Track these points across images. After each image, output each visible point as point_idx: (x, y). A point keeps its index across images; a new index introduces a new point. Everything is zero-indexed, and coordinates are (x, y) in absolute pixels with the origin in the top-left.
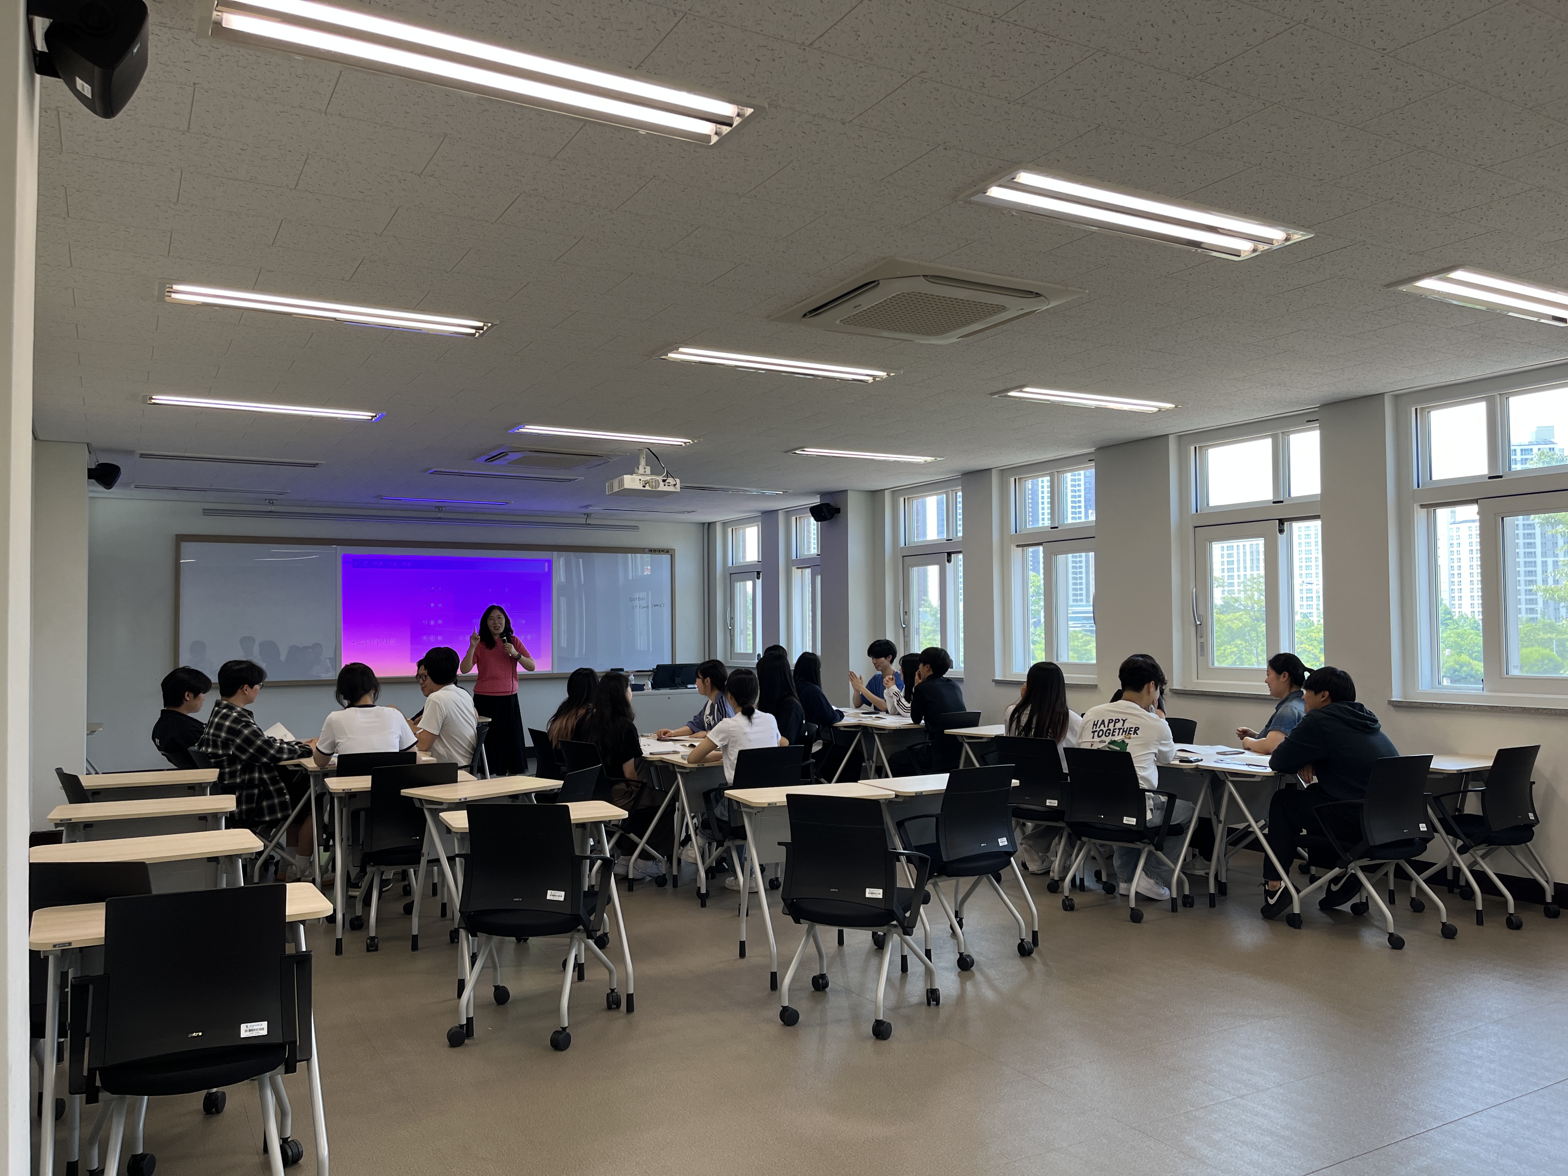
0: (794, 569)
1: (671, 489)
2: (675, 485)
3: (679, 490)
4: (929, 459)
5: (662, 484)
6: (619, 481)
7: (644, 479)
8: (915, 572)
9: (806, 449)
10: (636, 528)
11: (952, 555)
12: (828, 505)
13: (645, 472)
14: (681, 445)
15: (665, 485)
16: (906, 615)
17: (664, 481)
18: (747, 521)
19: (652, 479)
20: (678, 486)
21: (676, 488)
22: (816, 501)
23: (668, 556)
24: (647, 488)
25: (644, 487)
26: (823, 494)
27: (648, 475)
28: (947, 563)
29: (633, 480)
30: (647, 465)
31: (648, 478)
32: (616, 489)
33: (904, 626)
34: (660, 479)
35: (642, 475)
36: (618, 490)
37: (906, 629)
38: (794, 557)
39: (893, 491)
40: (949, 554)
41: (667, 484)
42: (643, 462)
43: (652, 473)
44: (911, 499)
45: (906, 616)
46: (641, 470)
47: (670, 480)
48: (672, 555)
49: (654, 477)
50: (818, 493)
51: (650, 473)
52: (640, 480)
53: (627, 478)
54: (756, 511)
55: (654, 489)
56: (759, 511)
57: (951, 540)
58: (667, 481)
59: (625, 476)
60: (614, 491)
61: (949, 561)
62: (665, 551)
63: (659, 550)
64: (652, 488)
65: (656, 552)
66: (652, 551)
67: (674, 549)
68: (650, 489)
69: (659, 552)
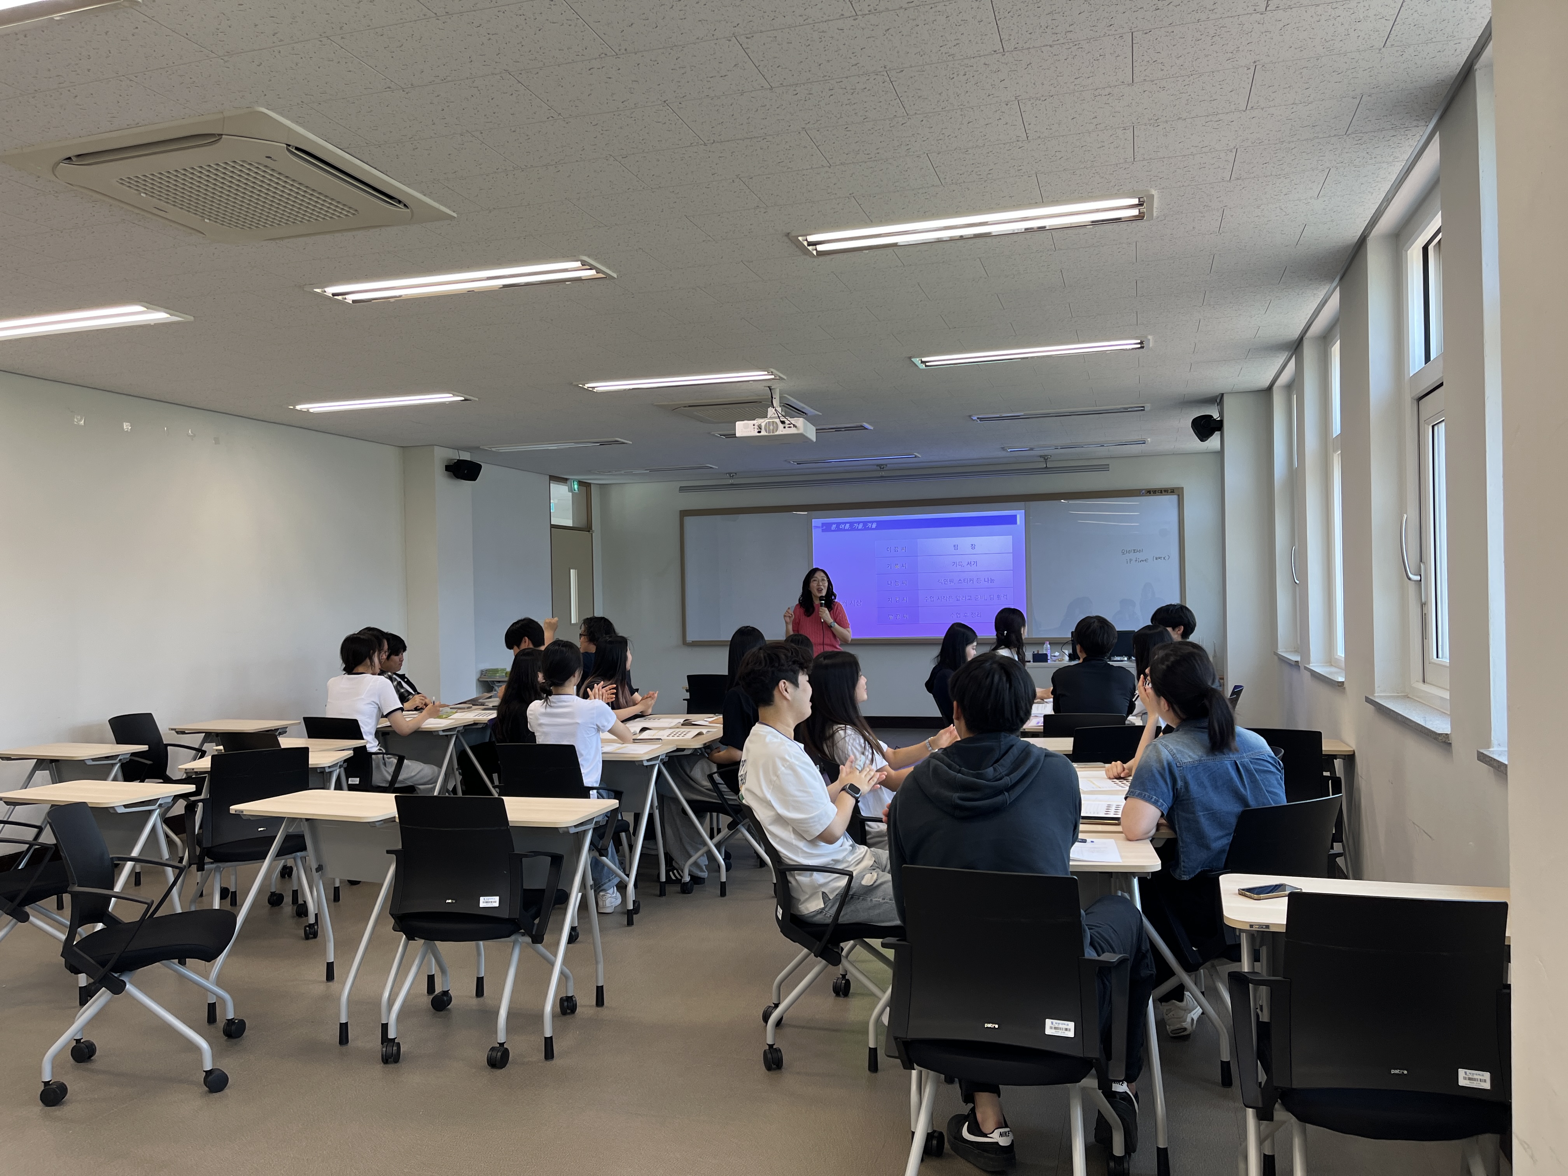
5: (781, 426)
17: (783, 422)
19: (769, 422)
23: (1175, 497)
24: (763, 433)
25: (759, 432)
30: (779, 406)
31: (765, 421)
34: (778, 420)
41: (787, 426)
42: (776, 403)
48: (1179, 495)
49: (773, 420)
52: (758, 425)
53: (739, 425)
55: (771, 434)
58: (787, 422)
59: (737, 423)
62: (1169, 491)
63: (1161, 491)
64: (769, 432)
65: (1157, 494)
66: (1152, 493)
67: (1183, 488)
68: (767, 434)
69: (1161, 492)
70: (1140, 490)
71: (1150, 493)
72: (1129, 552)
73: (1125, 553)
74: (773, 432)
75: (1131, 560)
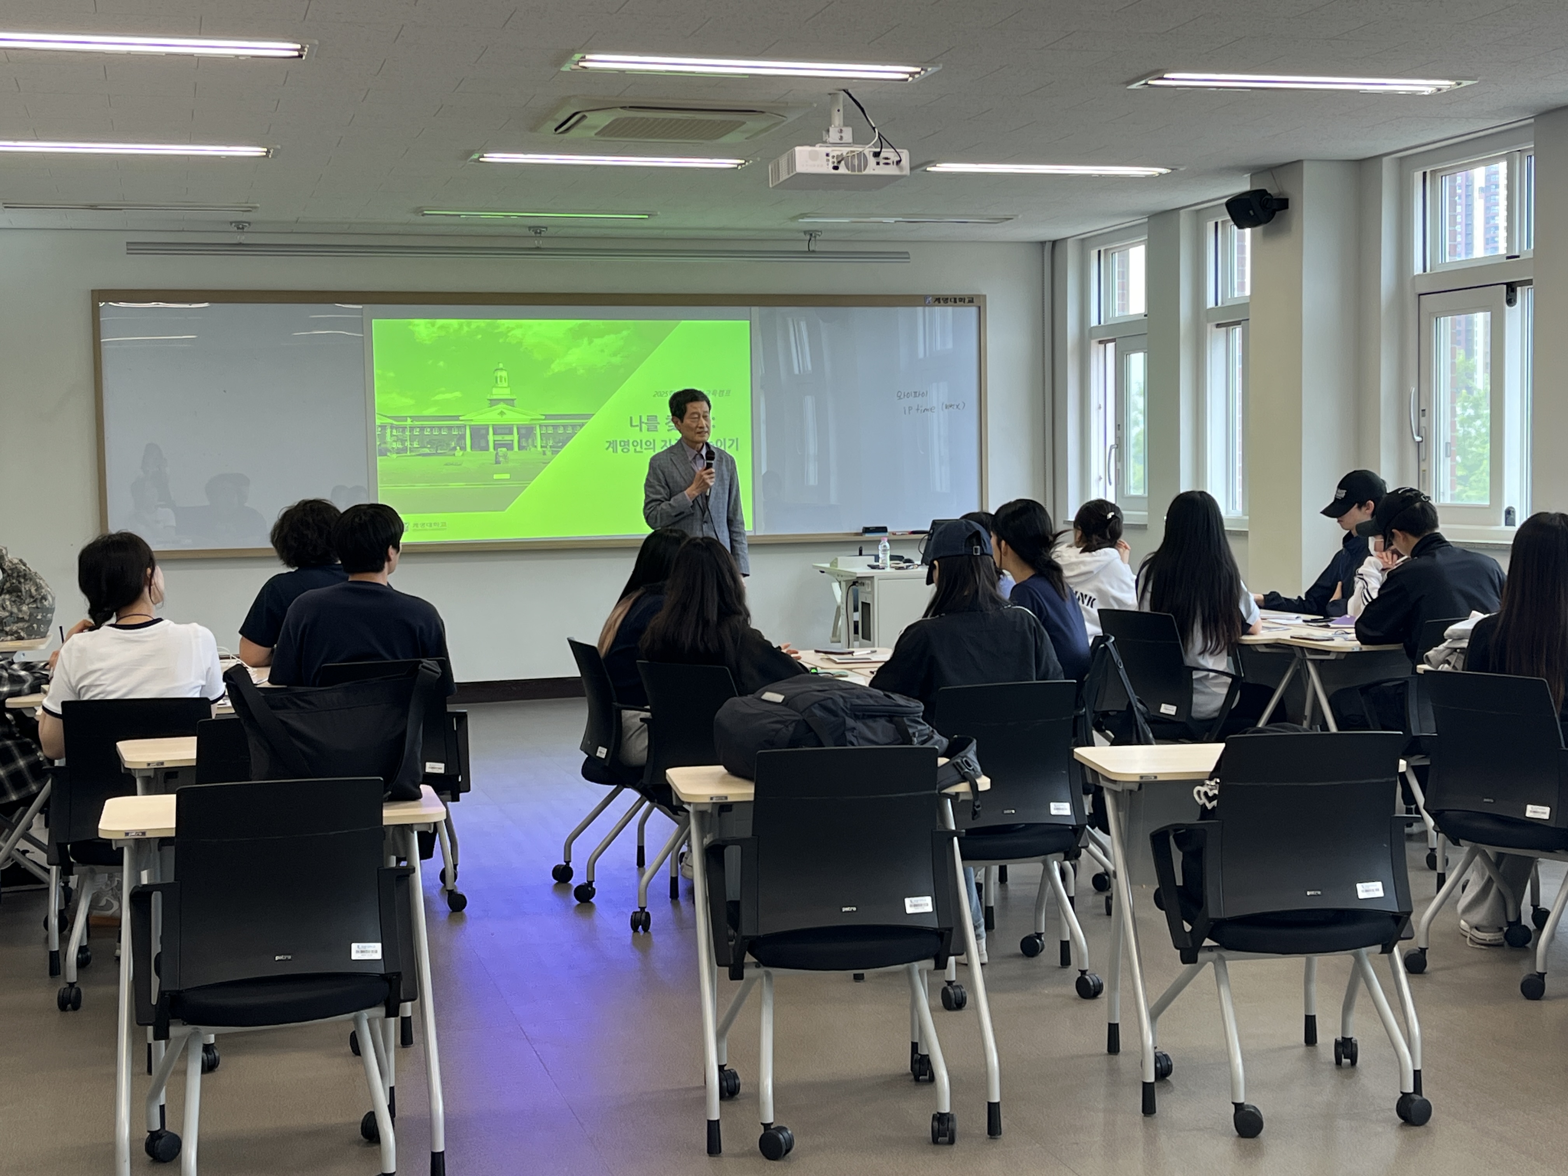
0: (1210, 328)
1: (892, 170)
2: (898, 162)
3: (907, 171)
4: (1445, 84)
5: (872, 161)
6: (788, 159)
7: (835, 154)
8: (1446, 325)
9: (1166, 76)
10: (903, 256)
11: (1519, 289)
12: (1263, 192)
13: (841, 138)
14: (906, 80)
15: (878, 163)
16: (1424, 415)
17: (877, 155)
18: (1125, 235)
19: (852, 152)
20: (905, 162)
21: (901, 169)
22: (1243, 185)
23: (973, 310)
24: (842, 170)
25: (836, 168)
26: (1257, 171)
27: (847, 145)
28: (1507, 307)
29: (814, 157)
30: (845, 125)
31: (844, 151)
32: (784, 176)
33: (1418, 439)
34: (868, 151)
35: (835, 144)
36: (787, 177)
37: (1422, 445)
38: (1211, 304)
39: (1401, 158)
40: (1511, 288)
41: (882, 161)
42: (837, 119)
43: (856, 141)
44: (1440, 174)
45: (1423, 419)
46: (834, 136)
47: (887, 152)
48: (979, 308)
49: (858, 149)
50: (1244, 169)
51: (851, 140)
52: (827, 155)
53: (801, 152)
54: (1134, 214)
55: (857, 173)
56: (1143, 214)
57: (1518, 257)
58: (883, 155)
59: (798, 149)
60: (781, 180)
61: (1511, 301)
62: (967, 300)
63: (955, 299)
64: (853, 170)
65: (949, 303)
66: (942, 301)
67: (985, 296)
68: (849, 172)
69: (955, 302)
70: (925, 297)
71: (939, 302)
72: (908, 395)
73: (902, 397)
74: (860, 170)
75: (910, 408)
